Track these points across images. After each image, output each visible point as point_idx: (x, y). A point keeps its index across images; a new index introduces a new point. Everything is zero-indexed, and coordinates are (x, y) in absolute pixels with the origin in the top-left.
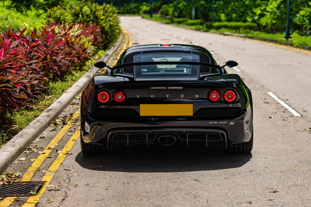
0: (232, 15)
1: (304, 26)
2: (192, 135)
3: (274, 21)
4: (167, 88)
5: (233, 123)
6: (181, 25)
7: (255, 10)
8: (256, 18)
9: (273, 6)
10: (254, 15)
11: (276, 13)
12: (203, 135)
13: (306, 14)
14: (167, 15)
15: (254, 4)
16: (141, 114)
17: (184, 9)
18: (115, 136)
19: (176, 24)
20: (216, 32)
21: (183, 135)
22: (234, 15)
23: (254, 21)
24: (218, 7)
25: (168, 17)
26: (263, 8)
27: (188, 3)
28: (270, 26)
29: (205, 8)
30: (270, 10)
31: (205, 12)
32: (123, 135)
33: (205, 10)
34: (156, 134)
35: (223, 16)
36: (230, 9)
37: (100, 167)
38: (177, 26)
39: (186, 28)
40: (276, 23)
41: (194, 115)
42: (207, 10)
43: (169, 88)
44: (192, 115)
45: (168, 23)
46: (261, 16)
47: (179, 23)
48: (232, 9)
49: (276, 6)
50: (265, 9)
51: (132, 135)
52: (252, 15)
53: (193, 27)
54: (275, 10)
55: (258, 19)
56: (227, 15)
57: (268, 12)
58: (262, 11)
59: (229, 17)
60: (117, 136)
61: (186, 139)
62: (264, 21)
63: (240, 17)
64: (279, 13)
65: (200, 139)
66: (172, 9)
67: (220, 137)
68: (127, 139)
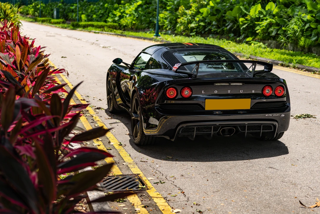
0: (93, 16)
1: (164, 27)
2: (250, 127)
3: (134, 22)
4: (230, 84)
5: (284, 116)
6: (45, 23)
7: (115, 12)
8: (117, 19)
9: (131, 9)
10: (114, 16)
11: (134, 15)
12: (259, 127)
13: (165, 17)
14: (28, 14)
15: (113, 7)
16: (206, 109)
17: (44, 10)
18: (183, 129)
19: (40, 23)
20: (83, 30)
21: (243, 127)
22: (94, 16)
23: (114, 21)
24: (76, 9)
25: (28, 16)
26: (122, 11)
27: (46, 5)
28: (130, 26)
29: (65, 9)
30: (129, 13)
31: (65, 13)
32: (190, 128)
33: (65, 11)
34: (220, 127)
35: (83, 17)
36: (89, 11)
37: (171, 157)
38: (42, 24)
39: (51, 26)
40: (135, 23)
41: (251, 108)
42: (66, 11)
43: (232, 84)
44: (250, 108)
45: (32, 22)
46: (121, 17)
47: (43, 21)
48: (92, 11)
49: (134, 9)
50: (124, 11)
51: (199, 128)
52: (112, 16)
53: (58, 26)
54: (134, 12)
55: (119, 20)
56: (88, 16)
57: (127, 14)
58: (122, 13)
59: (90, 18)
60: (185, 129)
61: (245, 130)
62: (123, 22)
63: (101, 17)
64: (137, 15)
65: (256, 130)
66: (33, 10)
67: (272, 127)
68: (194, 132)
